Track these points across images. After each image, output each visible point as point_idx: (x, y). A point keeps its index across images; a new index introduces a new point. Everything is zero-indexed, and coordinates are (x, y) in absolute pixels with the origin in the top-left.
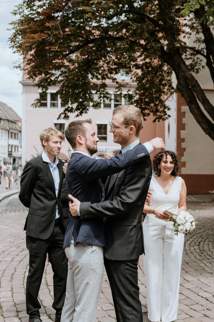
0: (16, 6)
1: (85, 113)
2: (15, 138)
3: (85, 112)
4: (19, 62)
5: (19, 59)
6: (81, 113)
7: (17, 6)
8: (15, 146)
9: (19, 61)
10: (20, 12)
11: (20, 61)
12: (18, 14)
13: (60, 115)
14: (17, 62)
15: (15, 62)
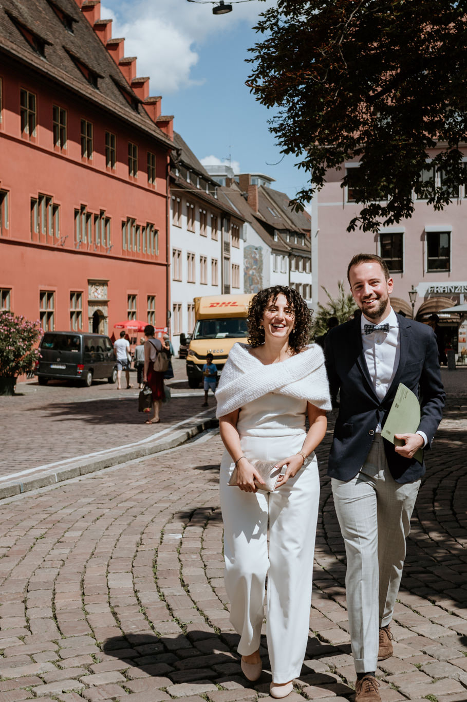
0: (263, 15)
1: (407, 218)
2: (304, 269)
3: (406, 214)
4: (281, 119)
5: (280, 113)
6: (397, 218)
7: (265, 13)
8: (305, 286)
9: (279, 117)
10: (272, 24)
11: (282, 117)
12: (269, 29)
13: (353, 221)
14: (277, 119)
15: (272, 119)
